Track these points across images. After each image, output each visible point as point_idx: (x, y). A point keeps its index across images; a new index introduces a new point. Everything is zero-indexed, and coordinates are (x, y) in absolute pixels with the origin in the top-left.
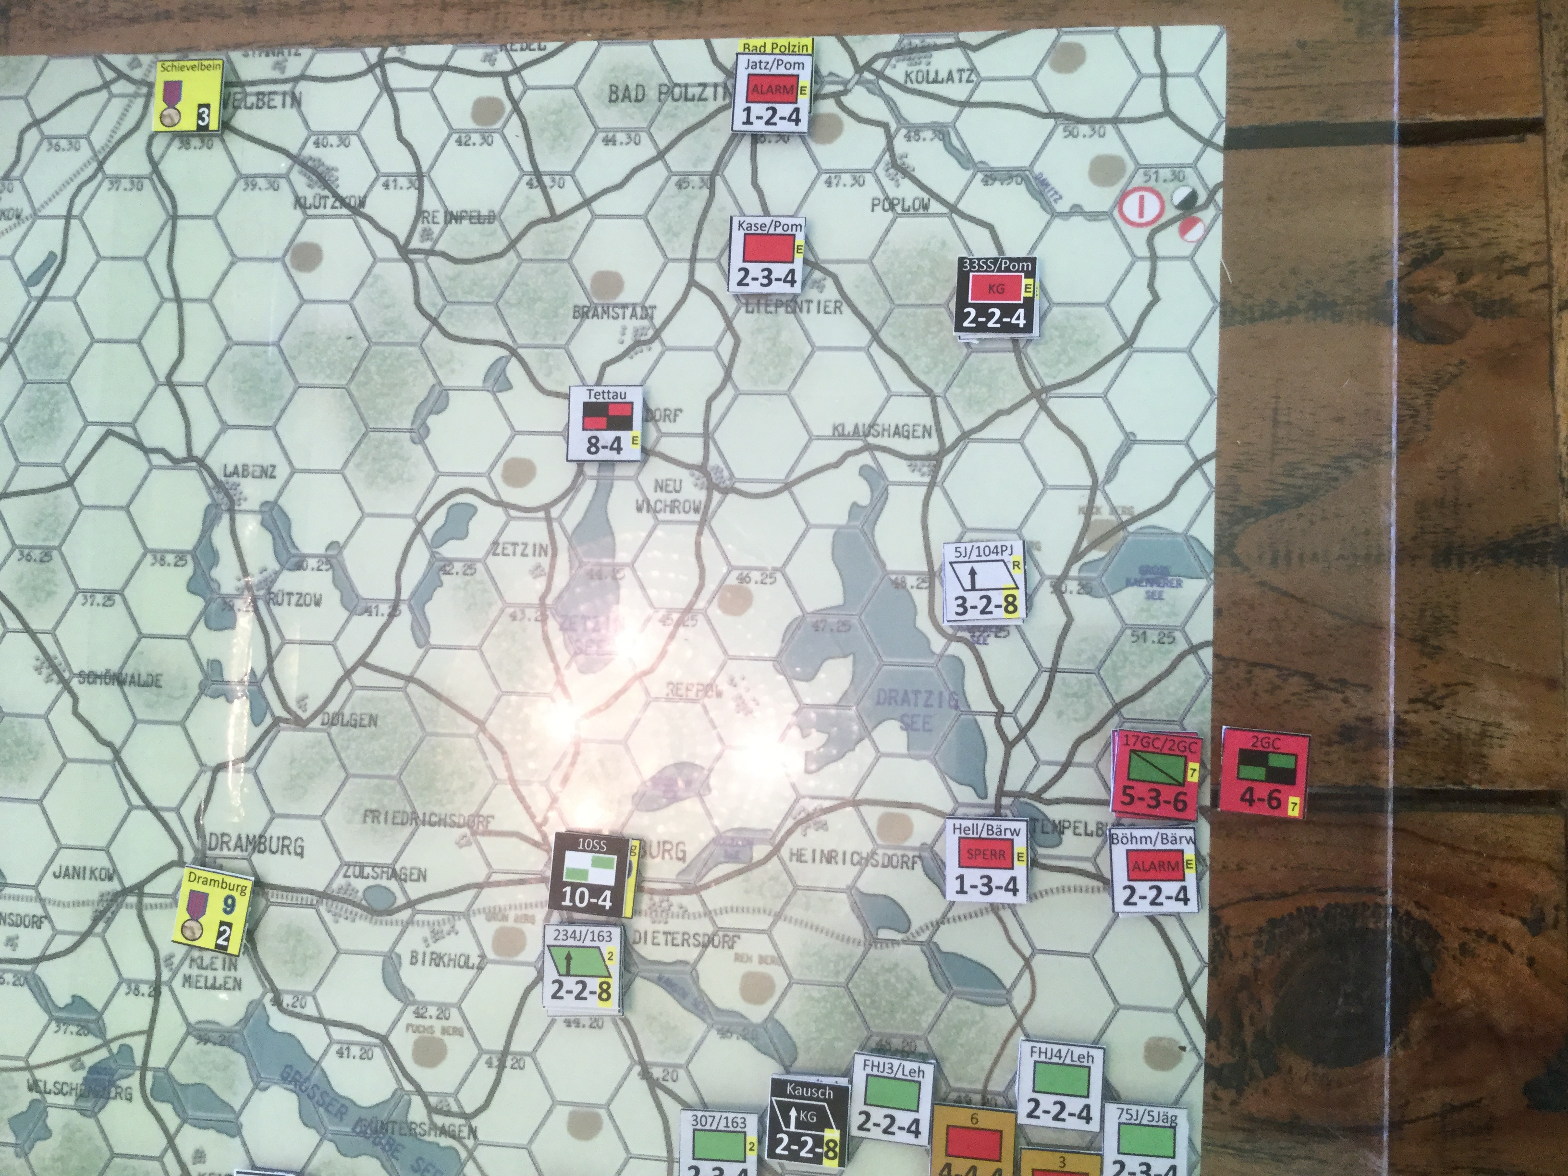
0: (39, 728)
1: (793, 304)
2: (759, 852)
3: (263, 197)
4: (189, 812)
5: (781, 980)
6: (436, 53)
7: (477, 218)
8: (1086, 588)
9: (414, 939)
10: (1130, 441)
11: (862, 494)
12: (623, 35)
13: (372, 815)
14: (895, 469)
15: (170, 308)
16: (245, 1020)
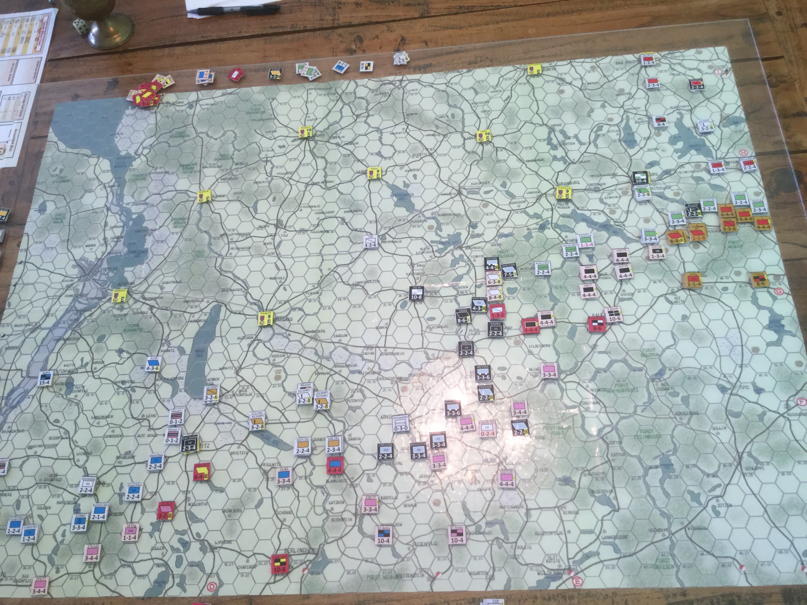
0: (520, 170)
1: (658, 90)
2: (672, 172)
3: (551, 84)
4: (554, 179)
5: (681, 192)
6: (582, 60)
7: (594, 83)
8: (724, 126)
9: (605, 195)
10: (726, 104)
11: (679, 116)
12: (617, 55)
13: (592, 176)
14: (683, 112)
15: (535, 102)
16: (572, 213)
